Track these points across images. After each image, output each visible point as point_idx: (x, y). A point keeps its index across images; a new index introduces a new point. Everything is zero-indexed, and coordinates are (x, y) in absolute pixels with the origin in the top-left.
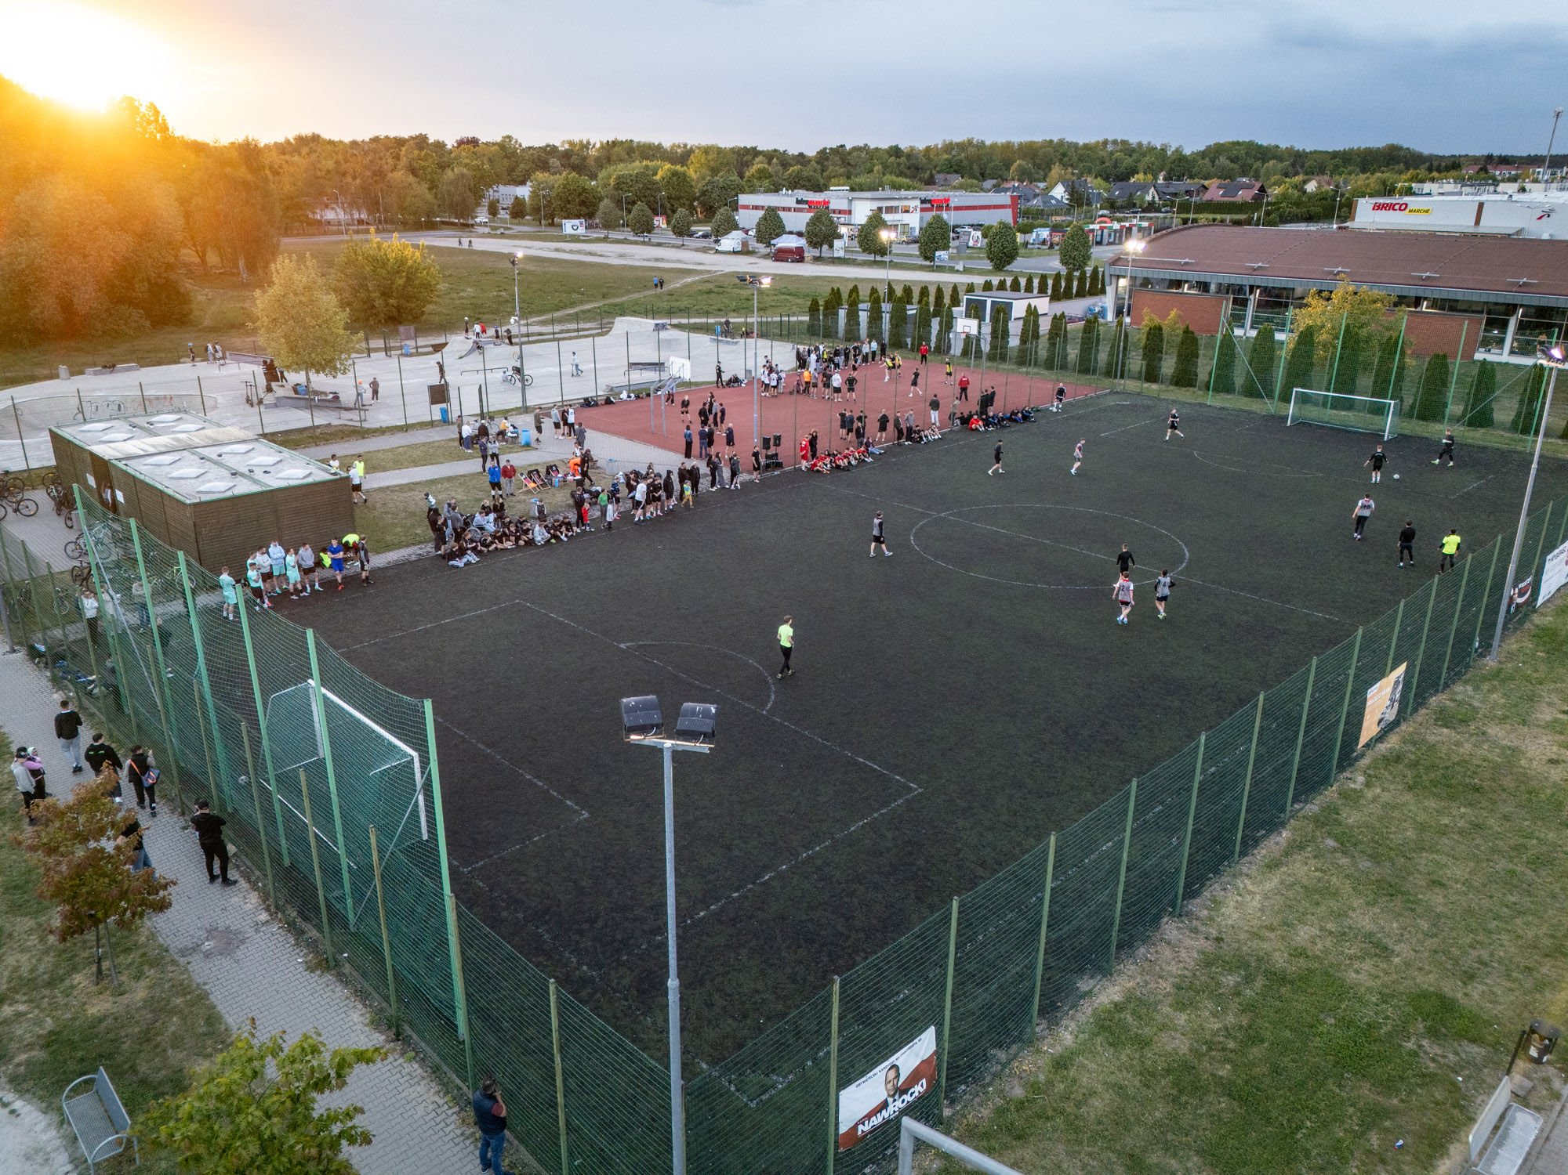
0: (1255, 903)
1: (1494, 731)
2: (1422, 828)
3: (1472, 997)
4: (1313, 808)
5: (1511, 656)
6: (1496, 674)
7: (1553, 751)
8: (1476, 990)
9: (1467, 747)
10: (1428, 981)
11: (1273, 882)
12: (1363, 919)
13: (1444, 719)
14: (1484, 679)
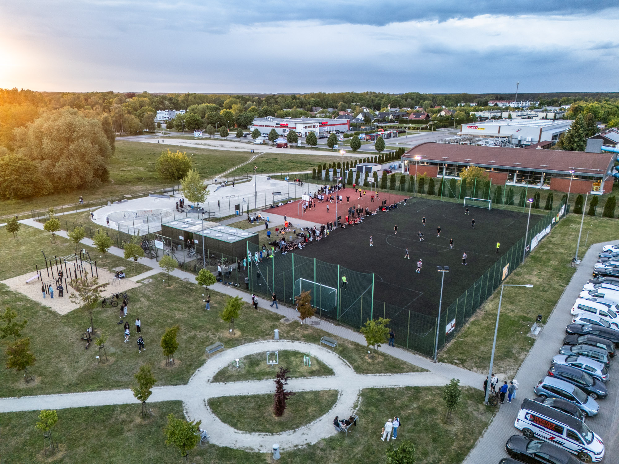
0: (491, 306)
1: (526, 276)
2: (516, 293)
3: (529, 316)
4: (496, 291)
5: (527, 262)
6: (524, 266)
7: (537, 279)
8: (529, 315)
9: (521, 280)
10: (522, 314)
11: (493, 303)
12: (509, 307)
13: (516, 274)
14: (522, 267)
